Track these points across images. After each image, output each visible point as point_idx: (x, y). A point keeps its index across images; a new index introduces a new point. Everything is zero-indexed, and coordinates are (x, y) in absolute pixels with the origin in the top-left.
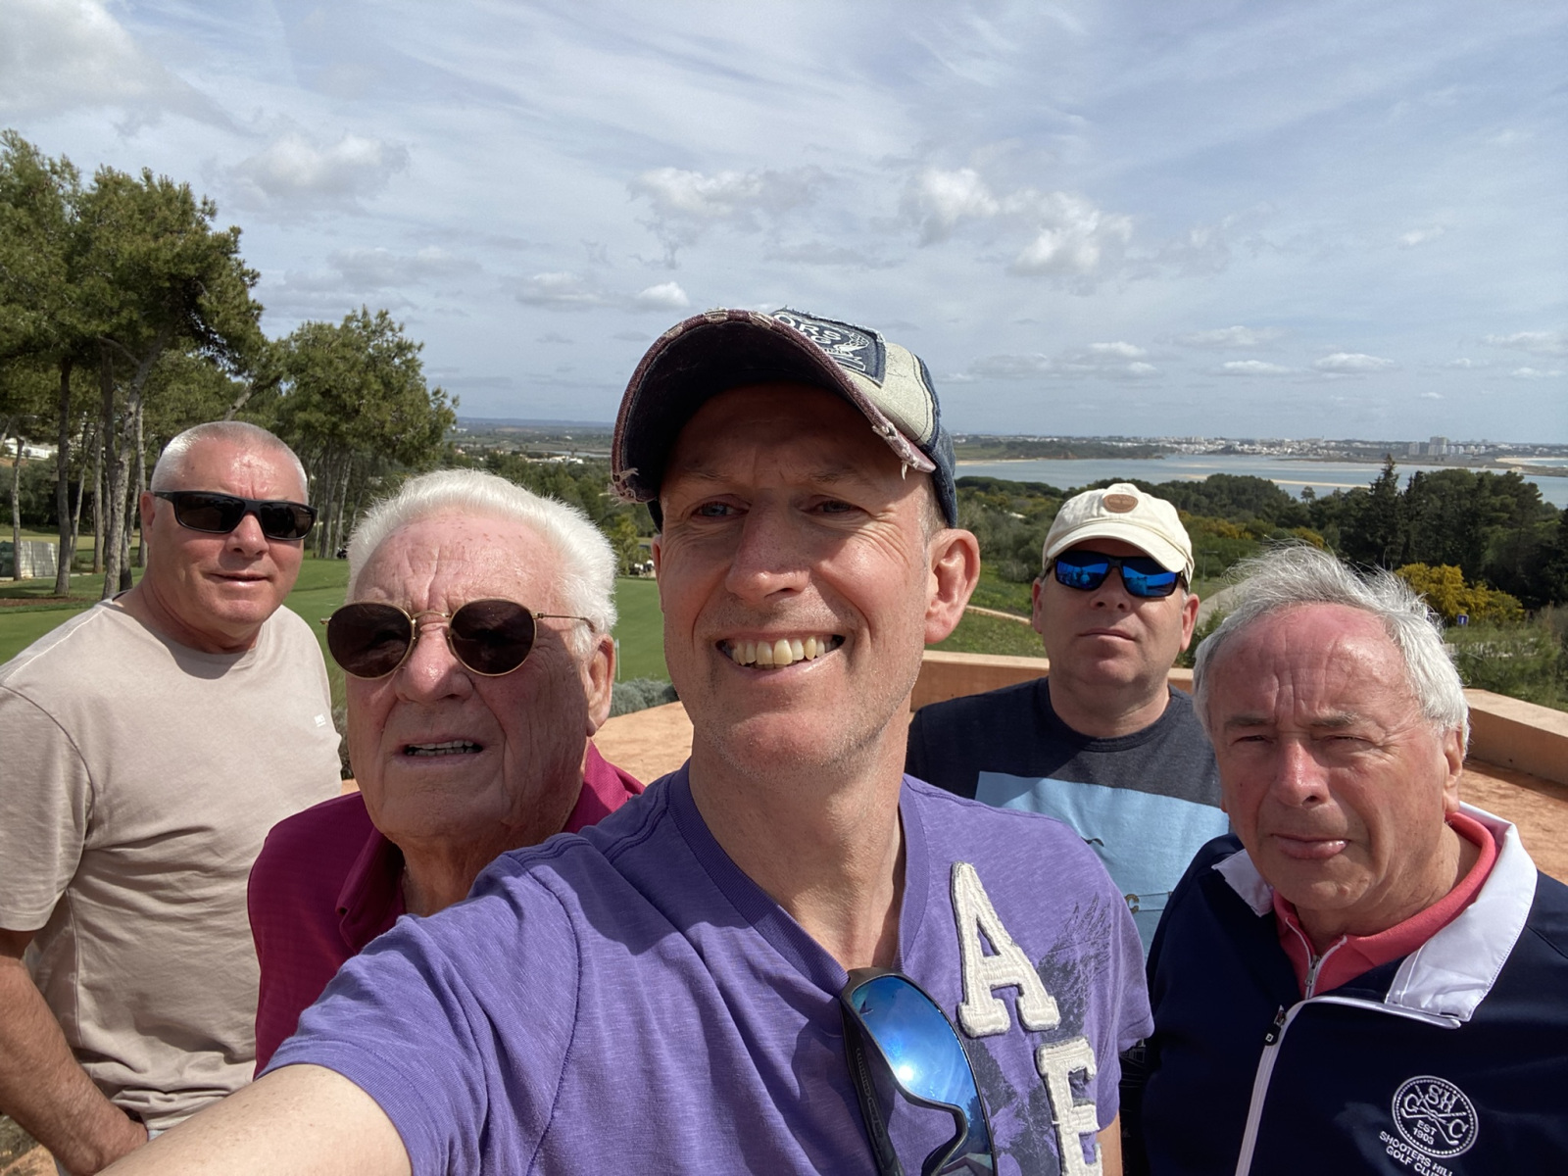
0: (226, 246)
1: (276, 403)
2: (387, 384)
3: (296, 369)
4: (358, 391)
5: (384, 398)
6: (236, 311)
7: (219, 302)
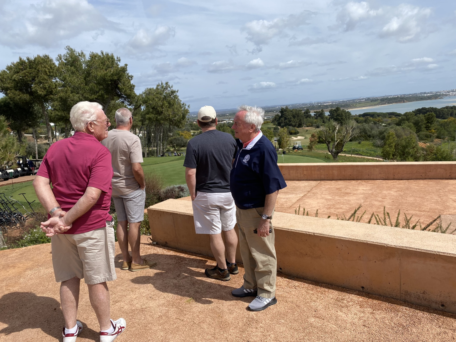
0: (124, 69)
1: (140, 113)
2: (169, 103)
3: (145, 102)
4: (162, 106)
5: (169, 107)
6: (128, 87)
7: (123, 86)
